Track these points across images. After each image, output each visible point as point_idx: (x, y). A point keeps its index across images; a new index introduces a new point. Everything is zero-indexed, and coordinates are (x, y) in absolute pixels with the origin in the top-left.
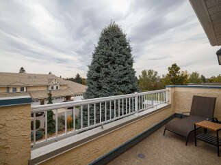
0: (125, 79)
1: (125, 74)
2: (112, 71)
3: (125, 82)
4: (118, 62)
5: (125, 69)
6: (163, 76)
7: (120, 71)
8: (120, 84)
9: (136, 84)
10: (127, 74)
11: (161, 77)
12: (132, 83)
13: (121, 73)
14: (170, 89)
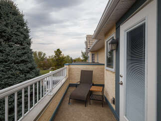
0: (23, 58)
1: (23, 54)
2: (8, 49)
3: (23, 61)
4: (15, 40)
5: (24, 49)
6: (49, 57)
7: (18, 49)
8: (18, 63)
9: (34, 63)
10: (25, 53)
11: (48, 58)
12: (31, 62)
13: (19, 52)
14: (67, 66)
